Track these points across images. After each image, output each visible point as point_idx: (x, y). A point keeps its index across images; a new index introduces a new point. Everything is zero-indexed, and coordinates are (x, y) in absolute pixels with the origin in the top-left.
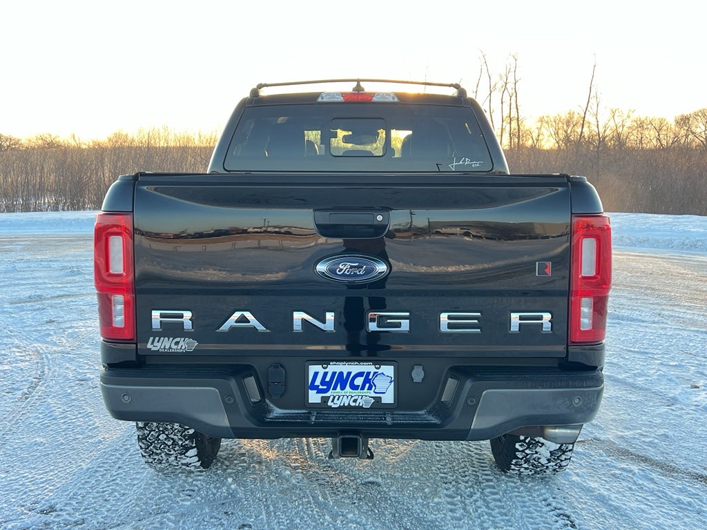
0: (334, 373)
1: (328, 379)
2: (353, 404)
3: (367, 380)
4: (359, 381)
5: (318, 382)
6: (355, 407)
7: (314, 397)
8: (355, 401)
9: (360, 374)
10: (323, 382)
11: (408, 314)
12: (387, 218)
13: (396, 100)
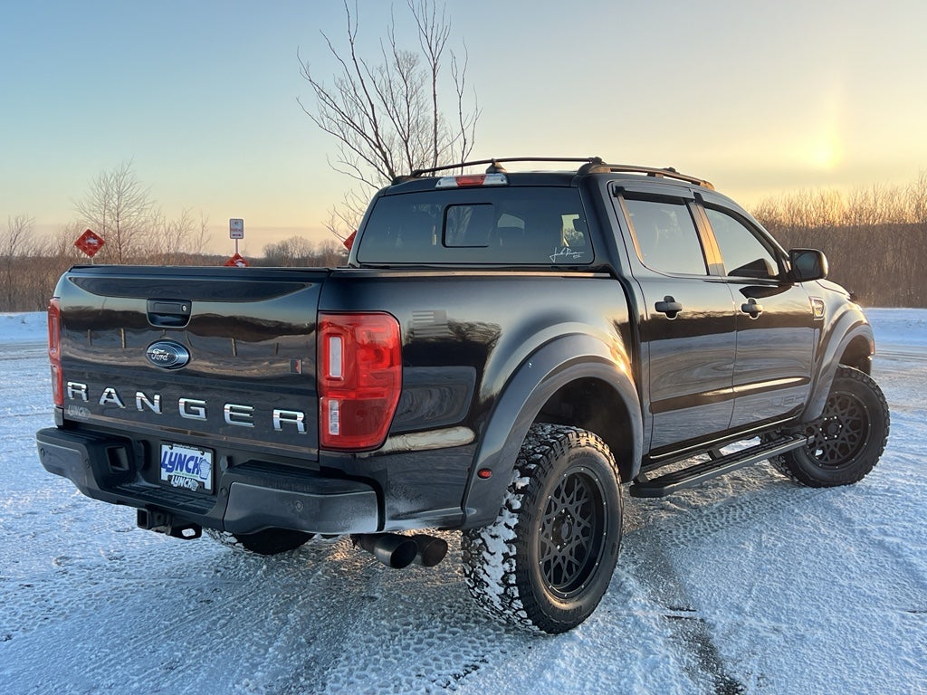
0: (177, 454)
1: (173, 460)
2: (186, 486)
3: (196, 465)
4: (191, 465)
5: (167, 462)
6: (186, 489)
7: (164, 475)
8: (187, 483)
9: (192, 458)
10: (170, 463)
11: (204, 402)
12: (189, 309)
13: (505, 182)
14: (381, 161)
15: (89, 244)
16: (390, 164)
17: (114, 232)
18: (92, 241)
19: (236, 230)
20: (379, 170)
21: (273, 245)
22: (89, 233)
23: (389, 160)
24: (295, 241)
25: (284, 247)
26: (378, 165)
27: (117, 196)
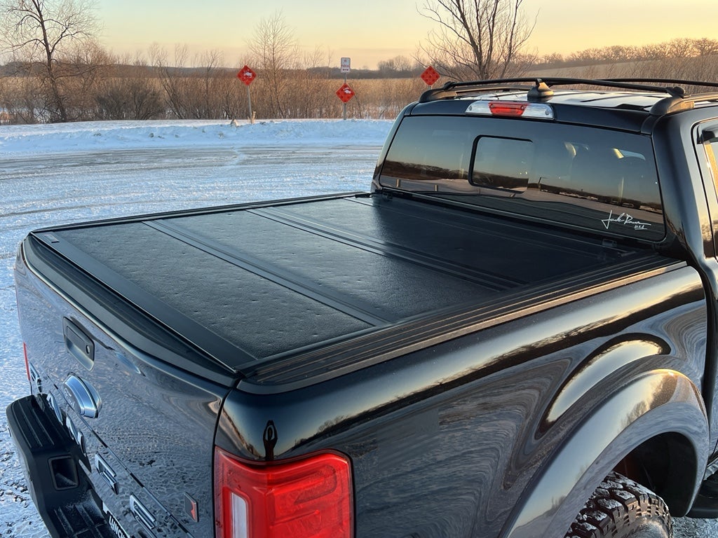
13: (550, 116)
14: (455, 7)
15: (246, 76)
16: (462, 10)
17: (271, 62)
18: (248, 74)
19: (345, 66)
20: (453, 14)
21: (384, 62)
22: (246, 68)
23: (461, 6)
24: (398, 59)
25: (391, 63)
26: (453, 11)
27: (272, 36)
